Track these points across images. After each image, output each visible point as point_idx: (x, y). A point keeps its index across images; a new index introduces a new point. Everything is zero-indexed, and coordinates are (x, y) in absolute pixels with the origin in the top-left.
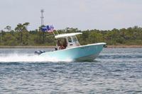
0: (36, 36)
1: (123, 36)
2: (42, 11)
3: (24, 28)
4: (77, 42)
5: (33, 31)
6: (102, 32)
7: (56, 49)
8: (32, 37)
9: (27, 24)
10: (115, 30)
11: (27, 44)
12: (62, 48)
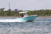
0: (7, 13)
1: (38, 13)
2: (9, 4)
3: (3, 10)
4: (27, 15)
5: (6, 11)
6: (31, 11)
7: (20, 17)
8: (6, 13)
9: (4, 8)
10: (35, 11)
11: (4, 16)
12: (22, 17)
